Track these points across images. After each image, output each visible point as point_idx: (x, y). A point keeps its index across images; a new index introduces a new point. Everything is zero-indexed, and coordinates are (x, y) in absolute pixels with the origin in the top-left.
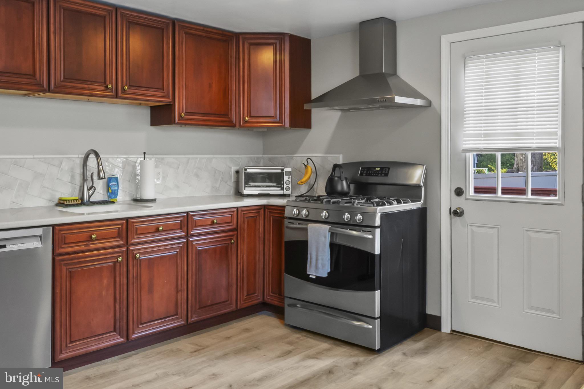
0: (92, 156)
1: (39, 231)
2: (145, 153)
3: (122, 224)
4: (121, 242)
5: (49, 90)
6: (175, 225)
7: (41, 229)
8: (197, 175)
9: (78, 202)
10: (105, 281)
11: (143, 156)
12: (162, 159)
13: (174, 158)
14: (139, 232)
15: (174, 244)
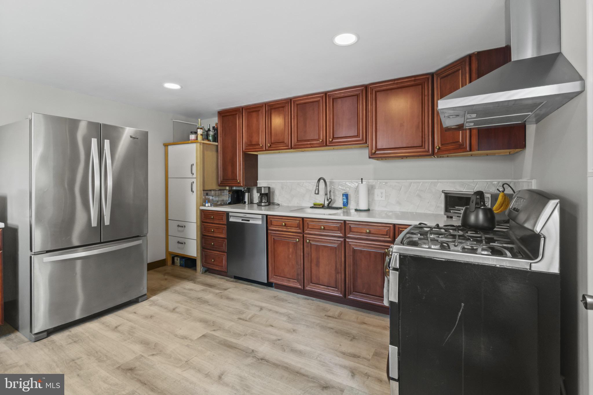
0: (322, 181)
1: (260, 217)
2: (362, 179)
3: (300, 220)
4: (299, 231)
5: (291, 148)
6: (334, 227)
7: (261, 215)
8: (419, 196)
9: (320, 206)
10: (291, 250)
11: (361, 181)
12: (386, 183)
13: (396, 182)
14: (310, 227)
15: (335, 240)
